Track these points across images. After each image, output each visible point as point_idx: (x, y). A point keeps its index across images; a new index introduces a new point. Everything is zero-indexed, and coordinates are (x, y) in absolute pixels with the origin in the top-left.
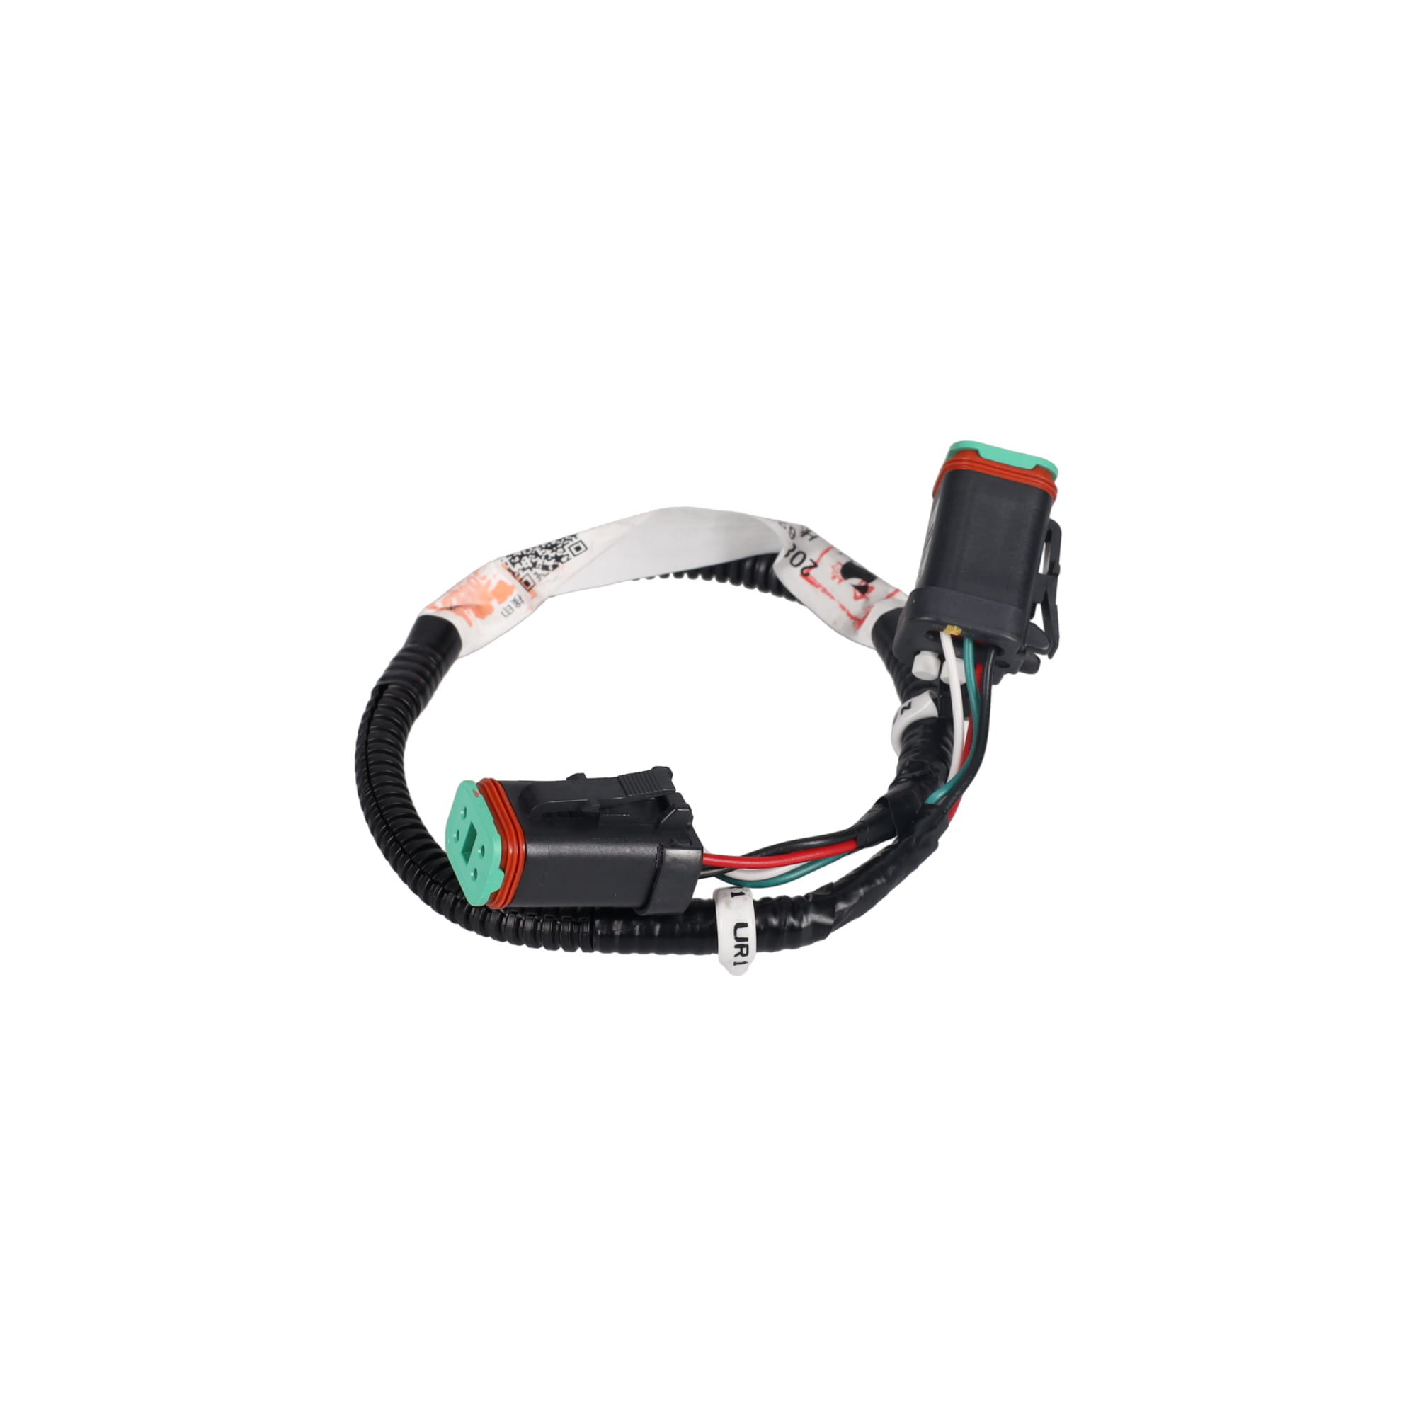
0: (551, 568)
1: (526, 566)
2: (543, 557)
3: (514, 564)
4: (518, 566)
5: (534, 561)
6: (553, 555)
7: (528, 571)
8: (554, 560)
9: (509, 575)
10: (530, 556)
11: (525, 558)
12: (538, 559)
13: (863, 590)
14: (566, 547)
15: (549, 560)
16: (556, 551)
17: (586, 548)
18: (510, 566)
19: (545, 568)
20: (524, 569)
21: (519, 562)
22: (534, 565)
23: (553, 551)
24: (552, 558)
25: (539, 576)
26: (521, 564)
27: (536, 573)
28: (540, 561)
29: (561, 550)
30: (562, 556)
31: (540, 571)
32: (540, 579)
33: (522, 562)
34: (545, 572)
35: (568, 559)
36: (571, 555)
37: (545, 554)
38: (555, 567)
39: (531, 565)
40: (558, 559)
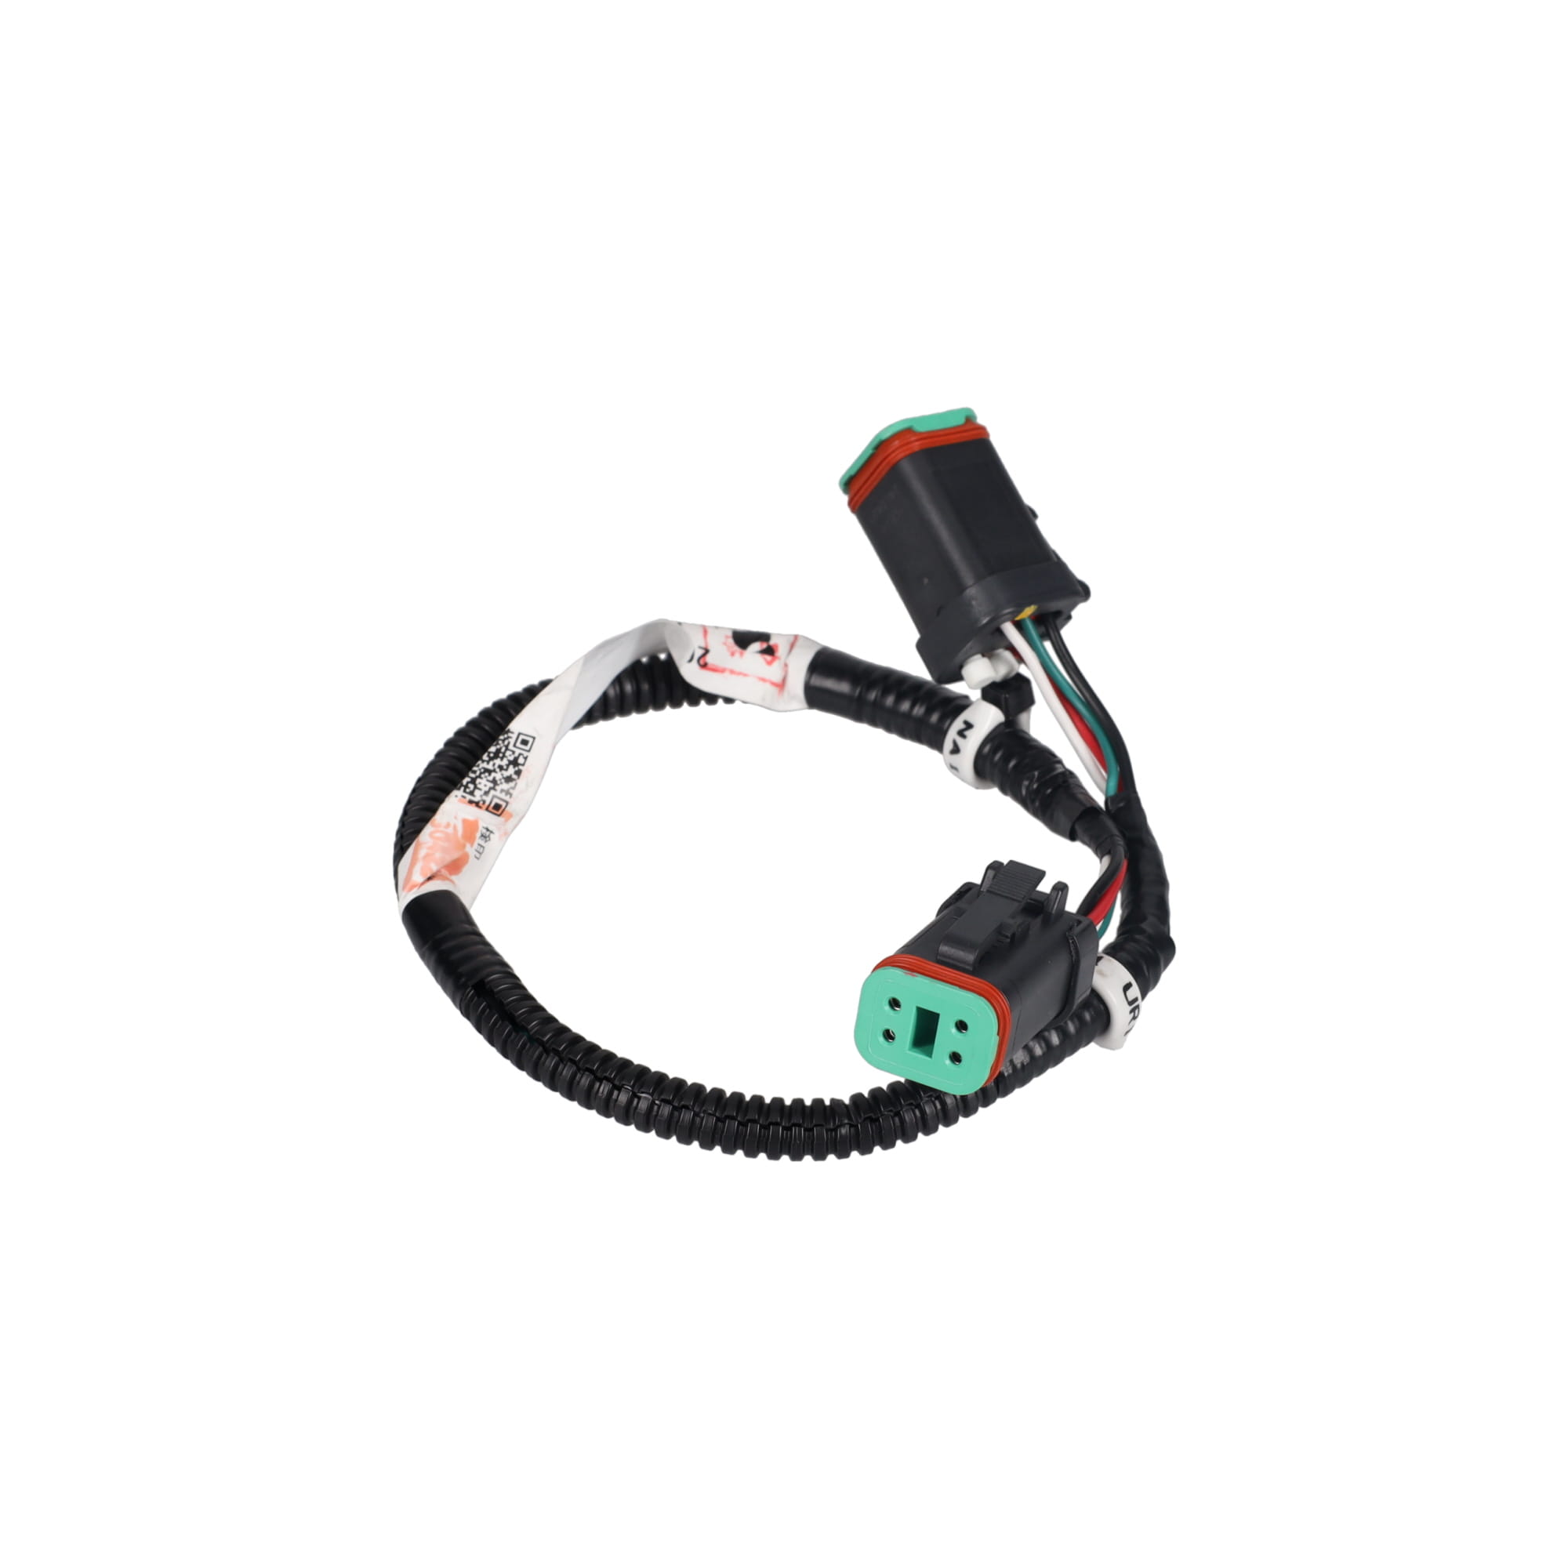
0: (515, 777)
1: (487, 789)
2: (498, 770)
3: (472, 793)
4: (477, 793)
5: (491, 778)
6: (505, 762)
7: (492, 792)
8: (511, 767)
9: (473, 808)
10: (483, 776)
11: (478, 781)
12: (493, 774)
13: (770, 651)
14: (511, 747)
15: (506, 770)
16: (504, 756)
17: (534, 738)
18: (469, 797)
19: (509, 779)
20: (486, 793)
21: (476, 787)
22: (494, 781)
23: (502, 759)
24: (508, 766)
25: (508, 793)
26: (480, 789)
27: (502, 791)
28: (498, 776)
29: (508, 753)
30: (516, 759)
31: (505, 786)
32: (511, 795)
33: (479, 786)
34: (512, 784)
35: (526, 758)
36: (525, 754)
37: (496, 766)
38: (518, 773)
39: (491, 785)
40: (515, 763)
